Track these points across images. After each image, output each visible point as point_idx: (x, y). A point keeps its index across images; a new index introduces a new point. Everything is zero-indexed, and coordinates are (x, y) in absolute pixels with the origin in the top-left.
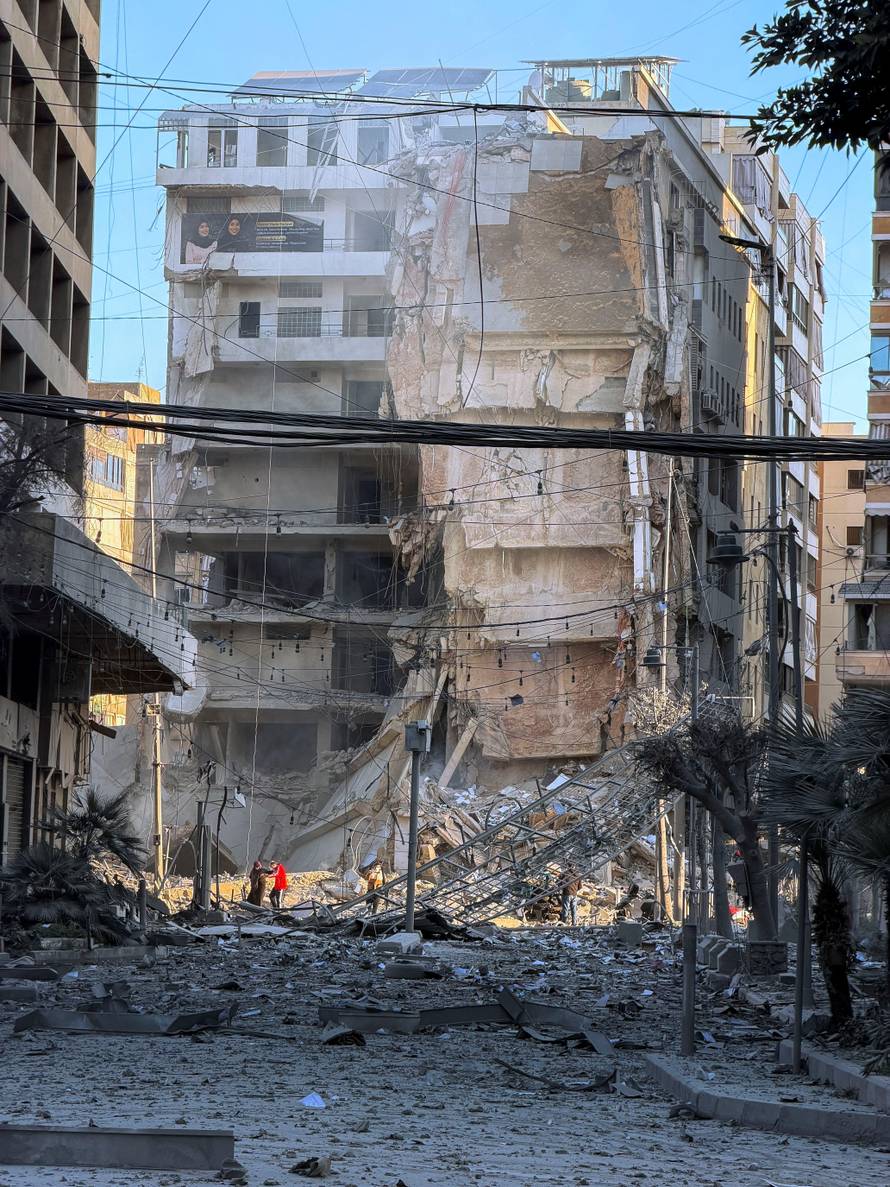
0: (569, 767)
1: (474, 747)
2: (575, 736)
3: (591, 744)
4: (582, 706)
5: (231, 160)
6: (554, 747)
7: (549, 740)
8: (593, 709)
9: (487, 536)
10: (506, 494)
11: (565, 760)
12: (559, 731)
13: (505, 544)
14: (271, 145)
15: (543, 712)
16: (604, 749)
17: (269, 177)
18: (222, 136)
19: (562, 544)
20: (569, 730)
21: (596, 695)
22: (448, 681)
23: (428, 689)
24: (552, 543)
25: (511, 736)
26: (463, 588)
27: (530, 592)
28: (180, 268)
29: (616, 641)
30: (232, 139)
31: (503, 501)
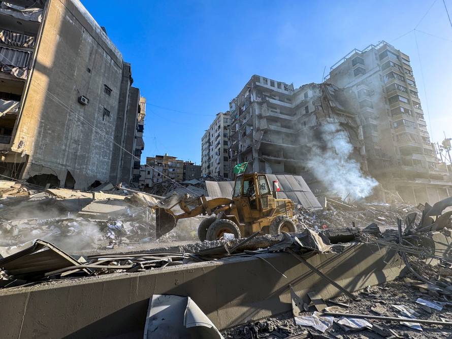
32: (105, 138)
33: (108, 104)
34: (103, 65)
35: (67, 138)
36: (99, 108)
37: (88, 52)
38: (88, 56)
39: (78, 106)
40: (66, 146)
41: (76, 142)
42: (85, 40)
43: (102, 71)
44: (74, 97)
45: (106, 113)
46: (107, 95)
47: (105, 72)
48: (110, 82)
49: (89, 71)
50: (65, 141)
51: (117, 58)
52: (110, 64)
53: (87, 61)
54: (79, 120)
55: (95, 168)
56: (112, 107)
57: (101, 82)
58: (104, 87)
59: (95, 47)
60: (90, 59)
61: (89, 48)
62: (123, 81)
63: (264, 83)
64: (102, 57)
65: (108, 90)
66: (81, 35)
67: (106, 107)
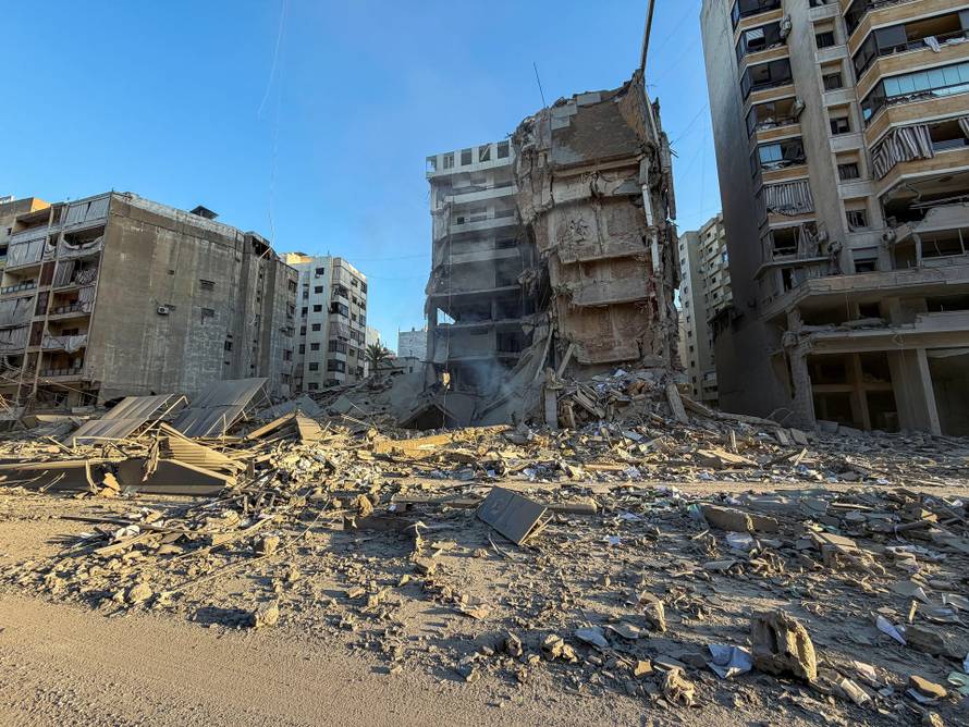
0: (623, 365)
1: (574, 359)
2: (625, 350)
3: (634, 354)
4: (626, 336)
5: (452, 165)
6: (615, 356)
7: (611, 353)
8: (633, 336)
9: (572, 257)
10: (579, 237)
11: (620, 363)
12: (616, 348)
13: (581, 260)
14: (466, 158)
15: (606, 340)
16: (642, 357)
17: (466, 169)
18: (449, 159)
19: (612, 256)
20: (621, 348)
21: (633, 330)
22: (554, 331)
23: (546, 334)
24: (606, 256)
25: (591, 352)
26: (560, 285)
27: (595, 282)
28: (435, 210)
29: (646, 300)
30: (452, 159)
31: (578, 242)
32: (207, 345)
33: (210, 301)
34: (197, 255)
35: (146, 357)
36: (194, 313)
37: (168, 251)
38: (168, 256)
39: (159, 319)
40: (145, 365)
41: (160, 359)
42: (161, 239)
43: (195, 264)
44: (152, 311)
45: (209, 313)
46: (207, 292)
47: (200, 263)
48: (211, 273)
49: (172, 272)
50: (142, 361)
51: (221, 236)
52: (209, 250)
53: (167, 262)
54: (161, 333)
55: (193, 384)
56: (216, 303)
57: (193, 279)
58: (199, 283)
59: (179, 240)
60: (171, 259)
61: (168, 246)
62: (245, 260)
63: (446, 167)
64: (192, 247)
65: (207, 285)
66: (155, 238)
67: (206, 307)
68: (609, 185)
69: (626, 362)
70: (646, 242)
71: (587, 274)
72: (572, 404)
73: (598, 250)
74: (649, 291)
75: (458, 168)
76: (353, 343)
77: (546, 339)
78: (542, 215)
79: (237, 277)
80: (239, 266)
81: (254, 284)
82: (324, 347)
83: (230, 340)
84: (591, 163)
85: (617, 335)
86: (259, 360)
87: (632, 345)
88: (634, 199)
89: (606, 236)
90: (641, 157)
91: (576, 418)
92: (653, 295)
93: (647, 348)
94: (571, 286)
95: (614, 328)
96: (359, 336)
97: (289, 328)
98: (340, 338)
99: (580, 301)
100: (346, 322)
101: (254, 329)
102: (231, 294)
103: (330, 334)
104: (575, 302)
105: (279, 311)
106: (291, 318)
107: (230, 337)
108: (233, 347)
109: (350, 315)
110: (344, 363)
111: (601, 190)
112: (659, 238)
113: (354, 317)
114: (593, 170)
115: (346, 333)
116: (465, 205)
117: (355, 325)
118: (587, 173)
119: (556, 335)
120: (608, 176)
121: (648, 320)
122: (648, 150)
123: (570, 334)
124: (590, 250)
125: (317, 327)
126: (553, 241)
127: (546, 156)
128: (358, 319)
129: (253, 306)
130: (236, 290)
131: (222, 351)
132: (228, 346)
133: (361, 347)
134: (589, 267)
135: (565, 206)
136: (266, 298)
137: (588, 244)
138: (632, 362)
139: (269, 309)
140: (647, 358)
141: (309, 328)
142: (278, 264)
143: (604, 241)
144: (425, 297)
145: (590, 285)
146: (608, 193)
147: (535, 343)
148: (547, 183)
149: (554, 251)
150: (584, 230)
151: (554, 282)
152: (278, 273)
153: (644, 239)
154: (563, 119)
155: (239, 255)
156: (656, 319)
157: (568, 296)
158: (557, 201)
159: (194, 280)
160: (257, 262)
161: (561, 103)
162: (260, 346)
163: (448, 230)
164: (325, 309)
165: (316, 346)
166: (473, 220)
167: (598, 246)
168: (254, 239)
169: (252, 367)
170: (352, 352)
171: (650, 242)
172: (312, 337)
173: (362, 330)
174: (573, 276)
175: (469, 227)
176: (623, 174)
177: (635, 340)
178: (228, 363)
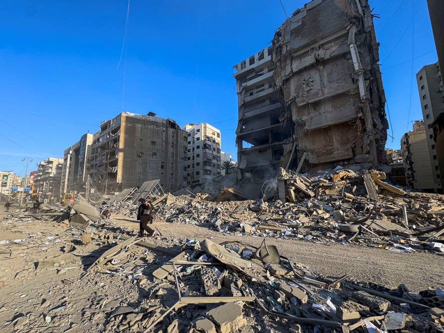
0: (341, 163)
1: (306, 161)
2: (342, 153)
3: (349, 155)
4: (343, 144)
5: (245, 67)
6: (334, 158)
7: (332, 156)
8: (348, 144)
9: (304, 101)
10: (309, 88)
11: (339, 161)
12: (335, 152)
13: (310, 101)
14: (252, 61)
15: (328, 148)
16: (354, 155)
17: (253, 66)
18: (243, 64)
19: (330, 95)
20: (339, 151)
21: (348, 140)
22: (296, 146)
23: (291, 148)
24: (326, 96)
25: (318, 156)
26: (298, 119)
27: (320, 113)
28: (239, 91)
29: (356, 119)
30: (245, 63)
31: (308, 91)
32: (155, 167)
33: (155, 149)
34: (149, 132)
35: (135, 173)
36: (150, 154)
37: (140, 132)
39: (138, 158)
41: (140, 173)
42: (137, 128)
43: (149, 135)
44: (136, 155)
45: (155, 154)
46: (154, 146)
48: (155, 138)
49: (141, 140)
51: (157, 122)
52: (153, 129)
53: (140, 136)
54: (139, 163)
56: (157, 150)
58: (151, 143)
59: (143, 127)
60: (141, 135)
61: (140, 130)
62: (167, 131)
63: (242, 69)
64: (148, 128)
65: (154, 143)
66: (135, 127)
67: (153, 151)
68: (328, 51)
69: (344, 161)
70: (355, 81)
71: (315, 109)
72: (293, 188)
73: (320, 93)
74: (357, 112)
75: (248, 67)
76: (214, 161)
77: (291, 151)
78: (287, 81)
79: (164, 138)
80: (164, 134)
81: (170, 140)
82: (201, 164)
83: (163, 164)
84: (315, 42)
85: (336, 144)
86: (174, 172)
87: (347, 150)
88: (346, 55)
89: (326, 83)
90: (349, 27)
91: (296, 197)
92: (360, 115)
93: (358, 150)
94: (304, 118)
95: (335, 140)
96: (218, 158)
97: (185, 157)
98: (208, 159)
99: (309, 126)
100: (211, 152)
101: (171, 159)
102: (162, 146)
103: (204, 158)
104: (307, 127)
105: (181, 150)
106: (185, 153)
107: (163, 163)
108: (165, 167)
109: (212, 149)
110: (210, 171)
111: (322, 56)
112: (365, 77)
113: (214, 149)
114: (316, 45)
115: (211, 157)
116: (252, 85)
117: (215, 153)
118: (313, 49)
119: (297, 148)
120: (327, 46)
121: (358, 132)
122: (354, 21)
123: (305, 147)
124: (317, 94)
125: (198, 156)
126: (293, 95)
127: (287, 46)
128: (216, 150)
129: (170, 150)
130: (164, 143)
131: (160, 169)
132: (162, 167)
133: (219, 163)
134: (316, 105)
135: (300, 72)
136: (175, 145)
137: (313, 92)
138: (348, 160)
139: (177, 150)
140: (357, 157)
141: (195, 156)
142: (179, 130)
143: (325, 87)
144: (236, 136)
145: (317, 116)
146: (327, 57)
147: (284, 154)
148: (289, 62)
149: (294, 101)
150: (311, 84)
151: (294, 118)
152: (179, 134)
153: (353, 80)
154: (297, 22)
155: (164, 129)
156: (364, 130)
157: (303, 125)
158: (294, 71)
159: (149, 141)
160: (171, 130)
161: (297, 12)
162: (174, 166)
163: (244, 101)
164: (201, 147)
165: (198, 164)
166: (258, 92)
167: (320, 91)
168: (170, 122)
169: (172, 175)
170: (214, 166)
171: (357, 80)
172: (197, 160)
173: (219, 155)
174: (306, 112)
175: (255, 96)
176: (338, 41)
177: (349, 146)
178: (162, 174)
